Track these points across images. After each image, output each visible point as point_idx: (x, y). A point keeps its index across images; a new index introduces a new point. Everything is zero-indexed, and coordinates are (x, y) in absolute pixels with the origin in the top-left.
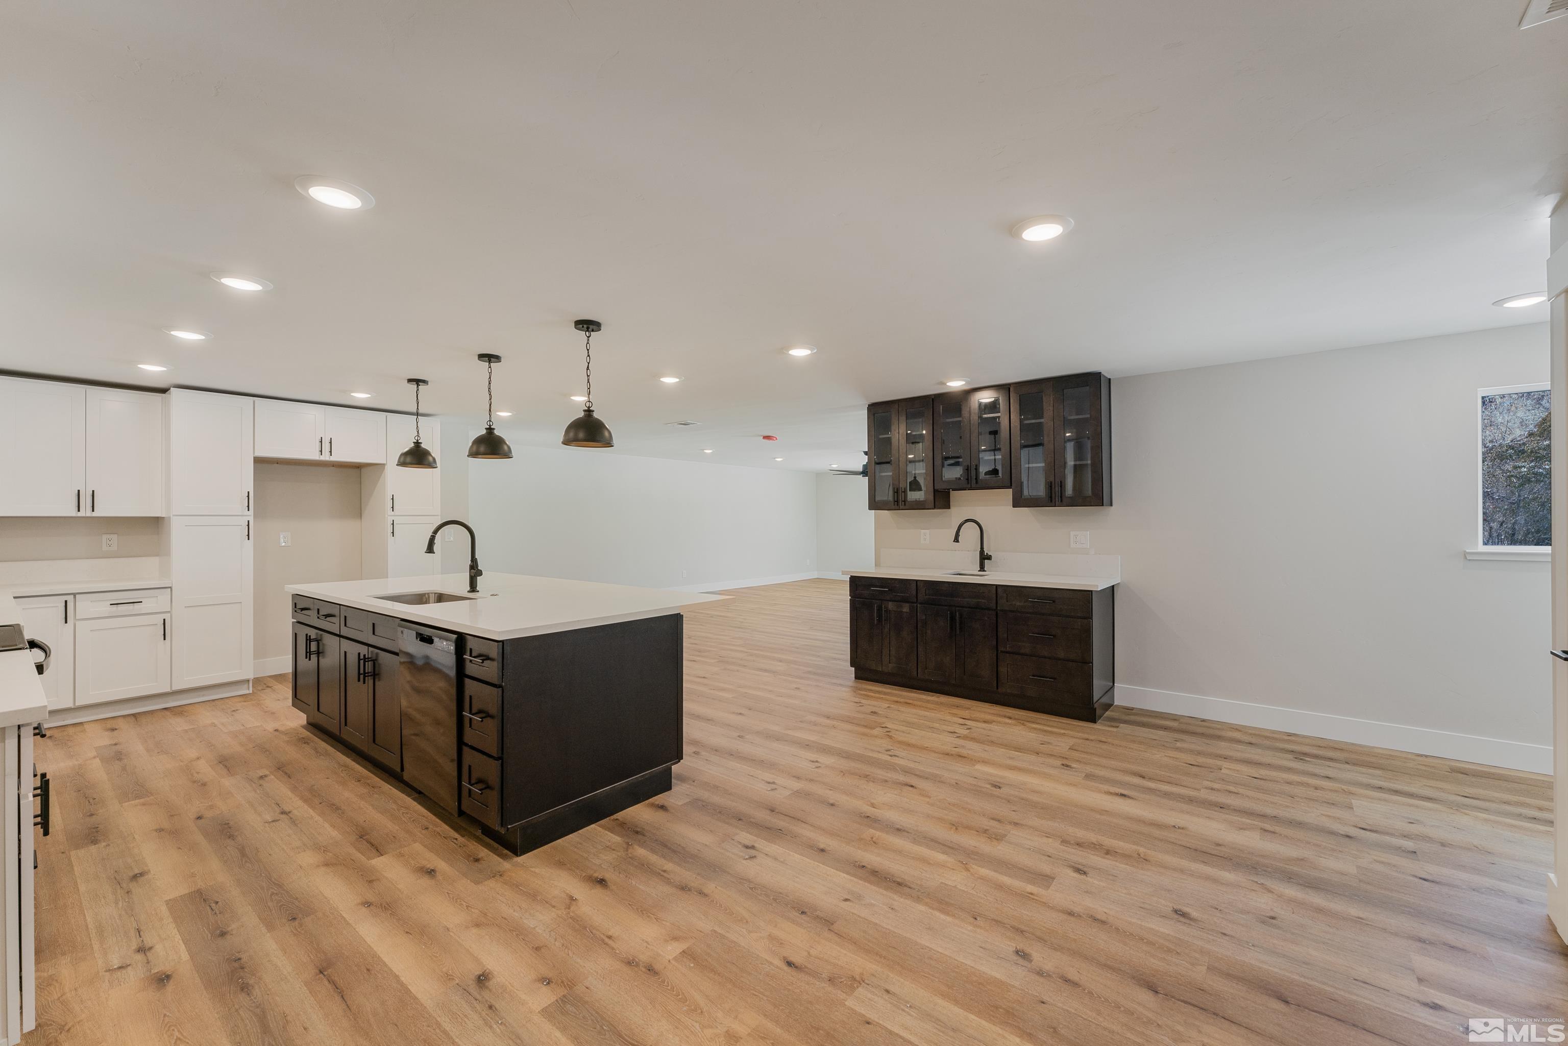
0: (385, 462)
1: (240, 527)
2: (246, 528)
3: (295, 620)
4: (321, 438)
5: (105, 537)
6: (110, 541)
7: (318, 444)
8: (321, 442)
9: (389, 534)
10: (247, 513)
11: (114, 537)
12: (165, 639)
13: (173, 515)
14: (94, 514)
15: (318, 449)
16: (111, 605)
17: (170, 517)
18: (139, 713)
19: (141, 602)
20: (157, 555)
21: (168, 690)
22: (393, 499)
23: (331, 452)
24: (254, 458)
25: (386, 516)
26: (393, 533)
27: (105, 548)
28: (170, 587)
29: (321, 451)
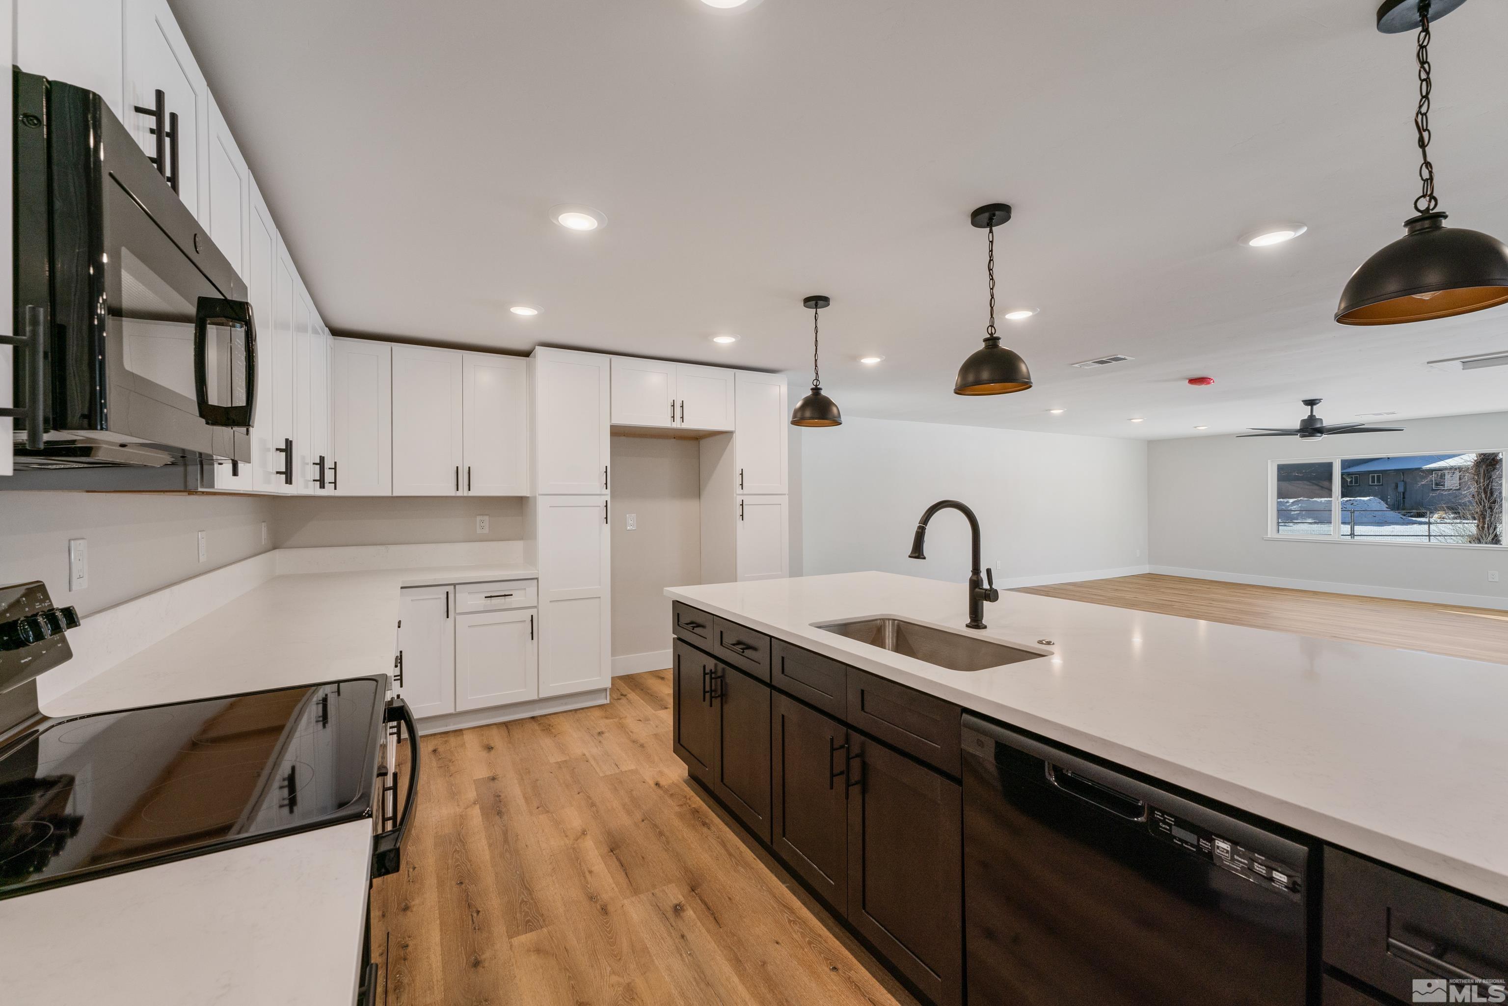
0: (733, 429)
1: (599, 508)
2: (604, 509)
3: (676, 636)
4: (674, 401)
5: (479, 518)
6: (483, 524)
7: (670, 409)
8: (673, 406)
9: (738, 517)
10: (604, 491)
11: (486, 518)
12: (532, 639)
13: (539, 495)
14: (471, 494)
15: (670, 414)
16: (486, 597)
17: (535, 497)
18: (510, 722)
19: (512, 595)
20: (522, 539)
21: (535, 697)
22: (742, 474)
23: (682, 417)
24: (612, 427)
25: (735, 495)
26: (742, 515)
27: (479, 531)
28: (537, 579)
29: (673, 417)
